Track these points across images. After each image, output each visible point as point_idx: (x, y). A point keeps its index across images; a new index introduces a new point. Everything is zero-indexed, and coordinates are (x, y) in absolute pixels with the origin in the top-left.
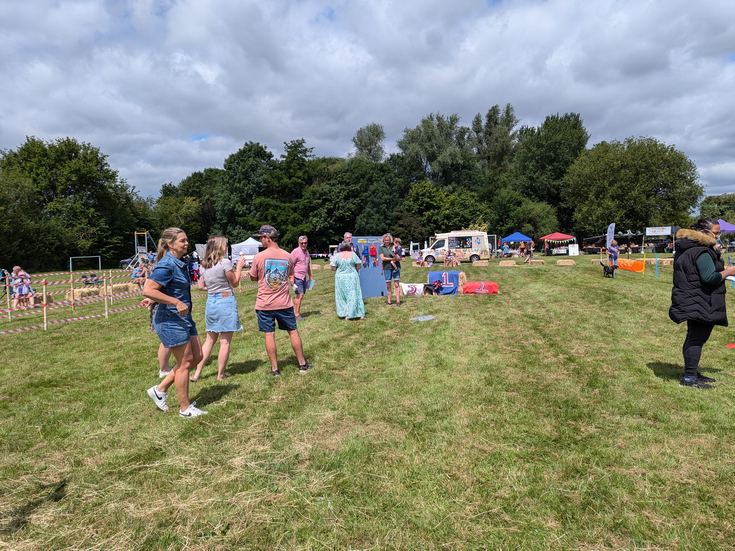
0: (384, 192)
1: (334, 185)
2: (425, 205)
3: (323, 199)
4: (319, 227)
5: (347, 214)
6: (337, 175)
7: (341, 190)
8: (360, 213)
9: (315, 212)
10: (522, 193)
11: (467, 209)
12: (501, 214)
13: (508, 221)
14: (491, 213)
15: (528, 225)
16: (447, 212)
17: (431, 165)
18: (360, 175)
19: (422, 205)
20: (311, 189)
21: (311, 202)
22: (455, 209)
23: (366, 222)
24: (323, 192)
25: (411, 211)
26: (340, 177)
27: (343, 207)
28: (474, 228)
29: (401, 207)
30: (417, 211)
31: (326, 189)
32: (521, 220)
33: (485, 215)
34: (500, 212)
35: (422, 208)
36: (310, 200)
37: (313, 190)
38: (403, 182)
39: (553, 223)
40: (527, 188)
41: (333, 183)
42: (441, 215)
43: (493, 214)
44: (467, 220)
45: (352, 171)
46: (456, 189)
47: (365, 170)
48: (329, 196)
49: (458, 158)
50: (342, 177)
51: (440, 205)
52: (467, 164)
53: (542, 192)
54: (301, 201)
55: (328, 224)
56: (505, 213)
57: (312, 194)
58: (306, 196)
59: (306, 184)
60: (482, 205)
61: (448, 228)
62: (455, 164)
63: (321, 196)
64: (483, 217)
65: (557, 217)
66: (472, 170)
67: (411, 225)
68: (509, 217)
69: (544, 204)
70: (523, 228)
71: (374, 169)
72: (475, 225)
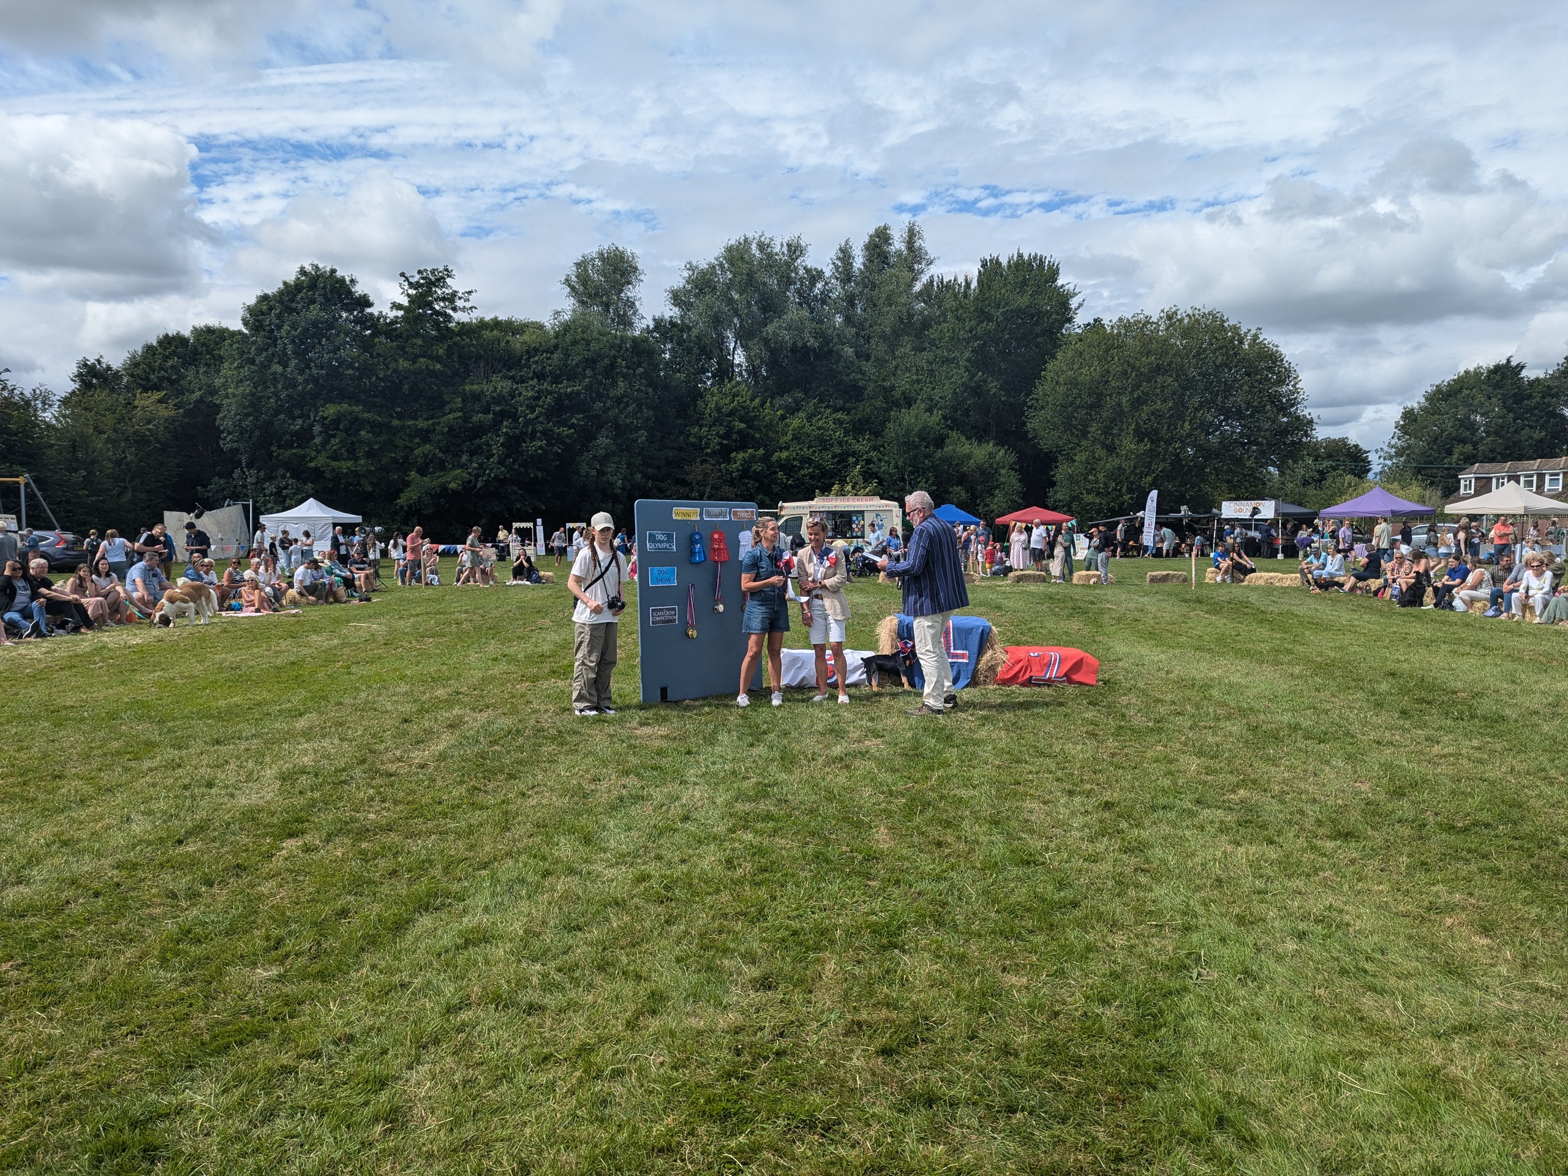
0: (640, 404)
1: (522, 380)
3: (495, 414)
4: (485, 478)
5: (555, 449)
6: (530, 357)
7: (540, 392)
8: (586, 447)
9: (476, 442)
10: (945, 417)
11: (826, 449)
12: (900, 464)
13: (916, 479)
14: (880, 460)
15: (959, 489)
16: (784, 455)
17: (745, 348)
18: (586, 360)
19: (727, 435)
20: (467, 388)
21: (466, 419)
22: (801, 449)
23: (598, 471)
24: (495, 395)
25: (703, 449)
26: (537, 362)
27: (544, 433)
28: (842, 493)
29: (681, 438)
30: (716, 449)
31: (503, 388)
32: (943, 479)
33: (866, 464)
34: (899, 459)
35: (727, 442)
36: (464, 413)
37: (471, 390)
38: (684, 382)
39: (1010, 485)
40: (954, 409)
41: (521, 376)
42: (770, 460)
43: (883, 464)
44: (826, 475)
45: (567, 349)
46: (802, 405)
47: (596, 348)
48: (511, 406)
49: (806, 335)
50: (542, 362)
51: (768, 438)
52: (825, 349)
53: (986, 419)
54: (440, 414)
55: (508, 472)
56: (908, 462)
57: (470, 400)
58: (455, 403)
59: (455, 374)
60: (859, 441)
61: (785, 491)
62: (801, 348)
63: (490, 404)
64: (861, 468)
65: (1019, 475)
66: (837, 362)
67: (704, 480)
68: (918, 471)
69: (990, 444)
70: (947, 496)
71: (618, 349)
72: (844, 485)
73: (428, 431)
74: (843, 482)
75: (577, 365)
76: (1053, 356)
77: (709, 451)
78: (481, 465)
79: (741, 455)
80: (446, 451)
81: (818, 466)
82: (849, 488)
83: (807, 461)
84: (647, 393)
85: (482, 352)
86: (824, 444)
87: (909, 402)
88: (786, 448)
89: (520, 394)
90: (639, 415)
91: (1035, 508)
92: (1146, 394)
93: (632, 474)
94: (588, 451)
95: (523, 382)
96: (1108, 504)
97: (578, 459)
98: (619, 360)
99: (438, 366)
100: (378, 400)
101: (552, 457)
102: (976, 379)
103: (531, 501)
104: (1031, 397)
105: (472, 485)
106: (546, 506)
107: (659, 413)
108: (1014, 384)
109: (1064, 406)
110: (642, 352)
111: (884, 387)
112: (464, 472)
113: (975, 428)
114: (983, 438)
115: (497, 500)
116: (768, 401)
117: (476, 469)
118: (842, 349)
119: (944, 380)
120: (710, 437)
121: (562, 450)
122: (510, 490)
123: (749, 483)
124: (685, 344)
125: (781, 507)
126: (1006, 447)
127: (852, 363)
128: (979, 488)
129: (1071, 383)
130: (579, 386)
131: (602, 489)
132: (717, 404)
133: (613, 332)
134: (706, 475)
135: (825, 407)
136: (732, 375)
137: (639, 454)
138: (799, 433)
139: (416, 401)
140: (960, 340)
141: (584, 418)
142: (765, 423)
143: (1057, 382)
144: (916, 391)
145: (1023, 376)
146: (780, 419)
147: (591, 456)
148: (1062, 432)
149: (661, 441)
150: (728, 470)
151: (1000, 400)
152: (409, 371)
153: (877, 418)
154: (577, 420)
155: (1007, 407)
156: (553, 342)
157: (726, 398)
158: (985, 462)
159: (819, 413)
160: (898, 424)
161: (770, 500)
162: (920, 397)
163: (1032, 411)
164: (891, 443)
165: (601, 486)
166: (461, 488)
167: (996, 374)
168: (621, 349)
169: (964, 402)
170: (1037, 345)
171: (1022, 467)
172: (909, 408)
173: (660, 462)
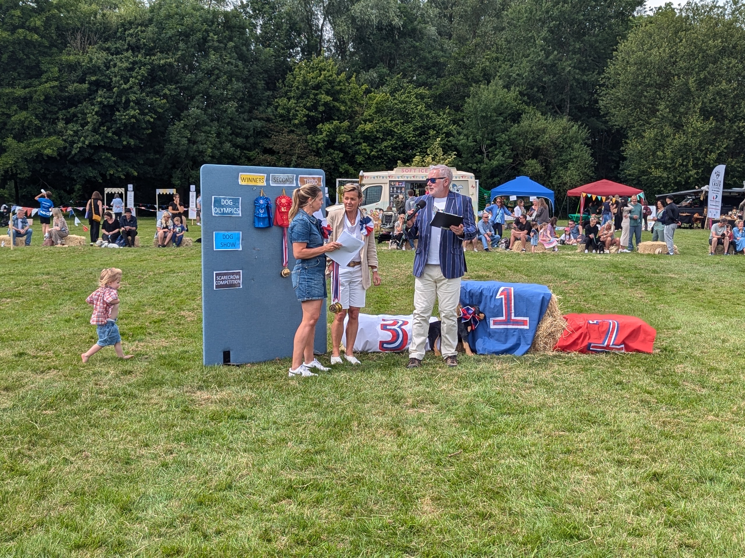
0: (231, 76)
1: (118, 52)
2: (321, 109)
3: (91, 83)
4: (80, 145)
5: (148, 118)
6: (125, 30)
7: (134, 63)
8: (178, 117)
9: (72, 110)
10: (521, 93)
11: (408, 122)
12: (478, 137)
13: (492, 152)
14: (459, 133)
15: (534, 161)
16: (368, 126)
17: (334, 25)
18: (180, 34)
19: (314, 107)
20: (64, 58)
21: (62, 88)
22: (384, 122)
23: (189, 140)
24: (90, 66)
25: (290, 120)
26: (132, 35)
27: (138, 102)
28: (423, 164)
29: (269, 110)
30: (303, 120)
31: (98, 59)
32: (519, 152)
33: (446, 137)
34: (477, 133)
35: (314, 114)
36: (61, 82)
37: (67, 61)
38: (273, 55)
39: (582, 160)
40: (531, 85)
41: (116, 48)
42: (354, 132)
43: (462, 137)
44: (408, 146)
45: (161, 23)
46: (386, 80)
47: (189, 22)
48: (106, 76)
49: (392, 14)
50: (137, 35)
51: (352, 111)
52: (409, 27)
53: (560, 96)
54: (37, 83)
55: (102, 140)
56: (486, 136)
57: (66, 69)
58: (52, 73)
59: (52, 45)
60: (439, 115)
61: (368, 161)
62: (387, 26)
63: (86, 74)
64: (441, 140)
65: (591, 149)
66: (420, 40)
67: (291, 150)
68: (495, 145)
69: (565, 120)
70: (523, 168)
71: (210, 23)
72: (424, 157)
73: (25, 99)
74: (424, 153)
75: (170, 38)
76: (624, 37)
77: (296, 122)
78: (76, 132)
79: (327, 127)
80: (43, 118)
81: (400, 138)
82: (429, 159)
83: (389, 133)
84: (237, 66)
85: (79, 25)
86: (406, 118)
87: (487, 78)
88: (371, 121)
89: (115, 65)
90: (229, 87)
91: (604, 180)
92: (713, 75)
93: (221, 143)
94: (180, 120)
96: (675, 178)
97: (170, 128)
98: (211, 34)
99: (36, 36)
101: (144, 126)
102: (551, 57)
103: (124, 167)
104: (603, 76)
105: (67, 151)
106: (138, 173)
107: (248, 85)
108: (588, 63)
109: (635, 85)
110: (234, 28)
111: (464, 64)
112: (59, 139)
113: (550, 103)
114: (557, 113)
115: (90, 166)
116: (354, 76)
117: (71, 136)
118: (426, 28)
119: (522, 58)
120: (297, 108)
121: (154, 118)
122: (103, 157)
123: (334, 153)
124: (276, 20)
125: (362, 177)
126: (580, 123)
127: (434, 41)
128: (553, 161)
129: (641, 64)
130: (172, 58)
131: (193, 157)
132: (304, 78)
133: (206, 7)
134: (293, 145)
135: (408, 82)
136: (321, 50)
137: (229, 124)
138: (382, 106)
139: (15, 69)
140: (537, 20)
141: (176, 88)
142: (350, 97)
143: (628, 62)
144: (495, 68)
145: (596, 56)
146: (364, 92)
147: (182, 126)
148: (632, 109)
149: (250, 112)
150: (314, 141)
151: (574, 78)
152: (8, 41)
153: (457, 93)
154: (170, 90)
155: (581, 85)
156: (148, 16)
157: (313, 72)
158: (559, 137)
159: (402, 87)
160: (476, 99)
161: (351, 170)
162: (499, 74)
163: (604, 89)
164: (470, 117)
165: (191, 154)
166: (55, 154)
167: (571, 53)
168: (213, 22)
169: (540, 79)
170: (610, 27)
171: (594, 142)
172: (488, 84)
173: (249, 132)
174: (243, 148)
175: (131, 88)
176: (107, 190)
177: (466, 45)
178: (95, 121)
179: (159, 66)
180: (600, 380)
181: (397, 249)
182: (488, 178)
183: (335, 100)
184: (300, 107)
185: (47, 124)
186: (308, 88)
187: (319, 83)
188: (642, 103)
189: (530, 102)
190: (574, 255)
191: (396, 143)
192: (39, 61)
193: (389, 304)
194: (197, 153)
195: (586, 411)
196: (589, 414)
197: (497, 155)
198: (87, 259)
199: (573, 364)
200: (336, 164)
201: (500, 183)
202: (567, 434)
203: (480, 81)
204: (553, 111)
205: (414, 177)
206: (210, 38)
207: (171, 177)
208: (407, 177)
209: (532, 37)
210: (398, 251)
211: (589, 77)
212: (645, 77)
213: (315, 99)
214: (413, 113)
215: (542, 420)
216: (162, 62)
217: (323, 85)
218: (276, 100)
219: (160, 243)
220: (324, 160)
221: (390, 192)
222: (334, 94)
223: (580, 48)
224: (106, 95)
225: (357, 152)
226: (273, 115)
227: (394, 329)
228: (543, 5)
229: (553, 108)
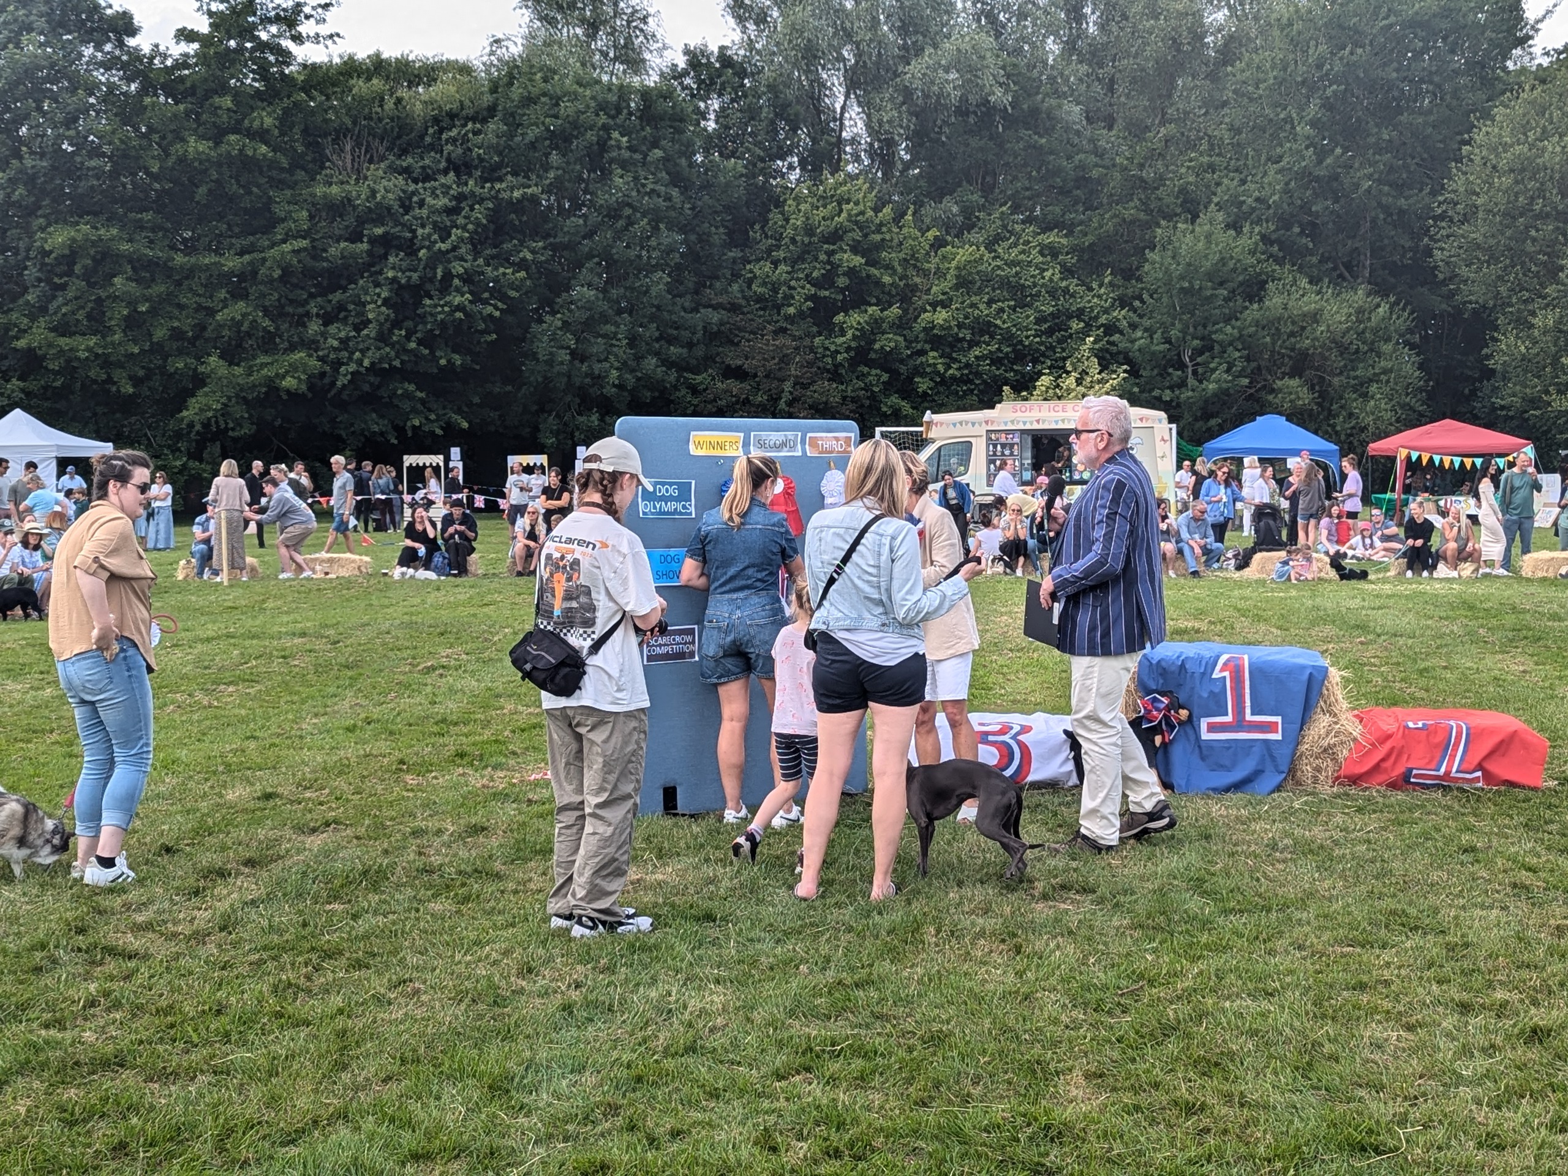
0: (656, 219)
1: (427, 177)
2: (842, 281)
3: (373, 241)
4: (352, 367)
5: (489, 309)
6: (441, 131)
7: (460, 198)
8: (548, 305)
9: (337, 297)
10: (1264, 238)
11: (1024, 306)
12: (1174, 333)
13: (1205, 364)
14: (1133, 326)
15: (1295, 382)
16: (941, 316)
17: (866, 107)
18: (553, 135)
19: (827, 281)
20: (319, 190)
21: (315, 253)
22: (973, 305)
23: (573, 353)
24: (372, 205)
25: (778, 308)
26: (454, 141)
27: (468, 278)
28: (1057, 394)
29: (735, 287)
30: (804, 308)
31: (387, 191)
32: (1263, 363)
33: (1106, 334)
34: (1173, 324)
35: (827, 293)
36: (313, 240)
37: (325, 196)
38: (742, 175)
39: (1399, 376)
40: (1285, 223)
41: (423, 168)
42: (911, 328)
43: (1139, 334)
44: (1025, 356)
45: (512, 115)
46: (978, 218)
47: (570, 111)
48: (404, 225)
49: (988, 81)
50: (465, 139)
51: (906, 285)
52: (1025, 106)
53: (1350, 242)
54: (267, 243)
55: (397, 357)
56: (1191, 329)
57: (324, 214)
58: (295, 221)
59: (295, 165)
60: (1090, 289)
61: (941, 389)
62: (977, 106)
63: (363, 223)
64: (1095, 342)
65: (1418, 355)
66: (1048, 131)
67: (780, 369)
68: (1212, 348)
69: (1360, 292)
70: (1270, 397)
71: (613, 112)
72: (1060, 376)
73: (242, 277)
74: (1059, 369)
75: (533, 146)
76: (1487, 115)
77: (791, 310)
78: (344, 342)
79: (855, 319)
80: (278, 313)
81: (1008, 338)
82: (1070, 381)
83: (984, 328)
84: (669, 198)
85: (348, 122)
86: (1021, 296)
87: (1191, 208)
88: (945, 305)
89: (421, 204)
90: (653, 242)
91: (1447, 421)
93: (638, 358)
94: (553, 313)
95: (427, 178)
97: (535, 328)
98: (615, 135)
99: (264, 149)
100: (147, 216)
101: (482, 326)
102: (1329, 161)
103: (441, 412)
104: (1441, 198)
105: (327, 380)
106: (469, 422)
107: (693, 237)
108: (1410, 172)
109: (1510, 215)
110: (662, 119)
111: (1142, 180)
112: (310, 356)
113: (1329, 259)
114: (1344, 279)
115: (374, 410)
116: (910, 212)
117: (335, 349)
118: (1060, 106)
119: (1265, 164)
120: (793, 283)
121: (502, 311)
122: (400, 392)
123: (869, 374)
124: (748, 101)
125: (929, 424)
126: (1392, 299)
127: (1078, 133)
128: (1336, 381)
129: (1523, 170)
130: (536, 185)
131: (580, 388)
132: (808, 219)
133: (605, 78)
134: (785, 360)
135: (1023, 222)
136: (840, 160)
137: (653, 318)
138: (970, 274)
139: (221, 217)
140: (1297, 83)
141: (544, 248)
142: (902, 255)
143: (1494, 167)
144: (1208, 187)
145: (1425, 156)
146: (932, 246)
147: (559, 324)
148: (1506, 267)
149: (697, 292)
150: (827, 349)
151: (1379, 204)
152: (208, 160)
153: (1127, 242)
154: (533, 252)
155: (1395, 217)
156: (487, 99)
157: (825, 206)
158: (1348, 329)
159: (1011, 233)
160: (1169, 253)
161: (906, 408)
162: (1216, 200)
163: (1443, 224)
164: (1156, 291)
165: (577, 381)
166: (304, 387)
167: (1371, 151)
168: (619, 111)
169: (1305, 207)
170: (1455, 94)
171: (1425, 338)
172: (1193, 223)
173: (694, 333)
174: (682, 367)
175: (454, 248)
176: (409, 460)
177: (1145, 139)
178: (382, 318)
179: (510, 202)
180: (1430, 843)
181: (1005, 573)
182: (1196, 419)
183: (871, 263)
184: (798, 279)
185: (286, 325)
186: (816, 239)
187: (836, 230)
188: (1527, 254)
189: (1284, 257)
190: (1385, 581)
191: (999, 350)
192: (270, 198)
193: (990, 689)
194: (588, 380)
195: (1399, 907)
196: (1404, 911)
197: (1216, 369)
198: (375, 602)
199: (1375, 812)
200: (873, 397)
201: (1222, 430)
202: (1358, 950)
203: (1176, 215)
204: (1335, 274)
205: (1038, 421)
206: (613, 143)
207: (536, 429)
208: (1025, 423)
209: (1289, 120)
210: (1006, 578)
211: (1412, 201)
212: (1532, 198)
213: (829, 262)
214: (1035, 285)
215: (1309, 923)
216: (516, 194)
217: (845, 232)
218: (748, 267)
219: (520, 568)
220: (850, 388)
221: (988, 455)
222: (870, 252)
223: (1390, 141)
224: (404, 264)
225: (919, 371)
226: (744, 297)
227: (1004, 743)
228: (1311, 52)
229: (1335, 269)
